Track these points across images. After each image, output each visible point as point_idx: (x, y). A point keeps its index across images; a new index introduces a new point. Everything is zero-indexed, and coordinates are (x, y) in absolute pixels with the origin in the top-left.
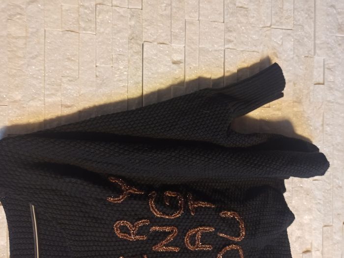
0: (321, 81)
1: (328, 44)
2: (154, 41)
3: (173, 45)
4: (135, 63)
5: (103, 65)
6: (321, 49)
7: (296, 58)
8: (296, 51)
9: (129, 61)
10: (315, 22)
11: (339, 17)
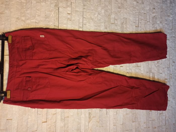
0: (113, 23)
1: (115, 12)
2: (62, 7)
3: (68, 8)
4: (56, 12)
5: (47, 12)
6: (113, 13)
7: (105, 15)
8: (105, 13)
9: (55, 12)
10: (111, 5)
11: (119, 4)
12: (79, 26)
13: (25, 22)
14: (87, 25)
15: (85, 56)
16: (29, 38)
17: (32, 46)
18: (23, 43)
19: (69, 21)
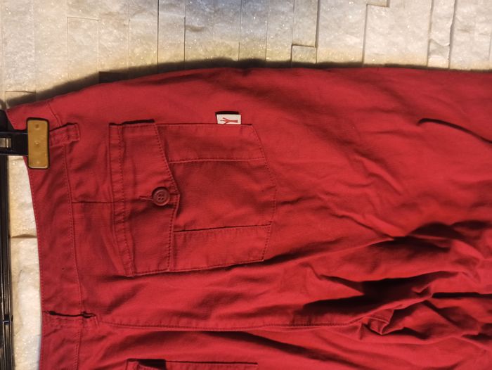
12: (430, 41)
13: (121, 26)
14: (476, 34)
15: (456, 224)
16: (151, 131)
17: (168, 184)
18: (116, 166)
19: (377, 9)
